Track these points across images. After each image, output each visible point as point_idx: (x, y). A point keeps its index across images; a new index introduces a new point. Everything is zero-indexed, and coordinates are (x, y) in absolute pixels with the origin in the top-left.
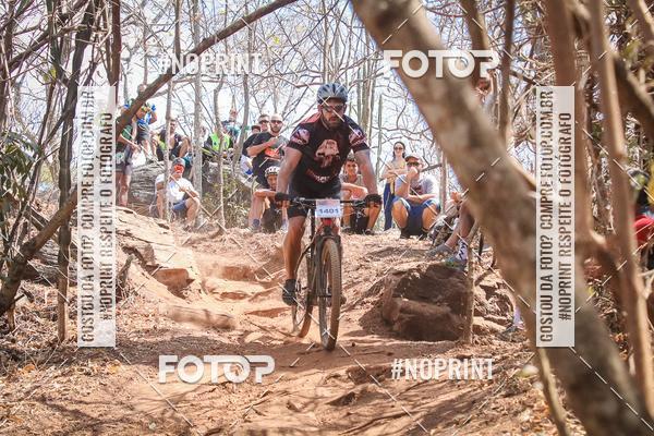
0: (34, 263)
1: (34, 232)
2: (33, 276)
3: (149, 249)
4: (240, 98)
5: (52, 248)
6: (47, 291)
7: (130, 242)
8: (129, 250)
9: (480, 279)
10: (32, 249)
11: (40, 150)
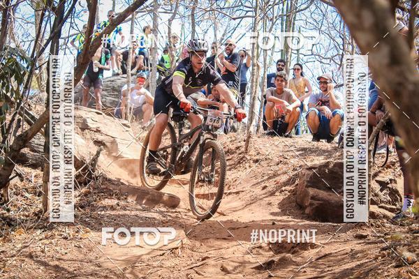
0: (25, 150)
1: (26, 127)
2: (23, 161)
3: (114, 142)
4: (188, 26)
5: (39, 140)
6: (34, 172)
7: (100, 137)
8: (98, 143)
9: (376, 175)
10: (24, 140)
11: (32, 62)
